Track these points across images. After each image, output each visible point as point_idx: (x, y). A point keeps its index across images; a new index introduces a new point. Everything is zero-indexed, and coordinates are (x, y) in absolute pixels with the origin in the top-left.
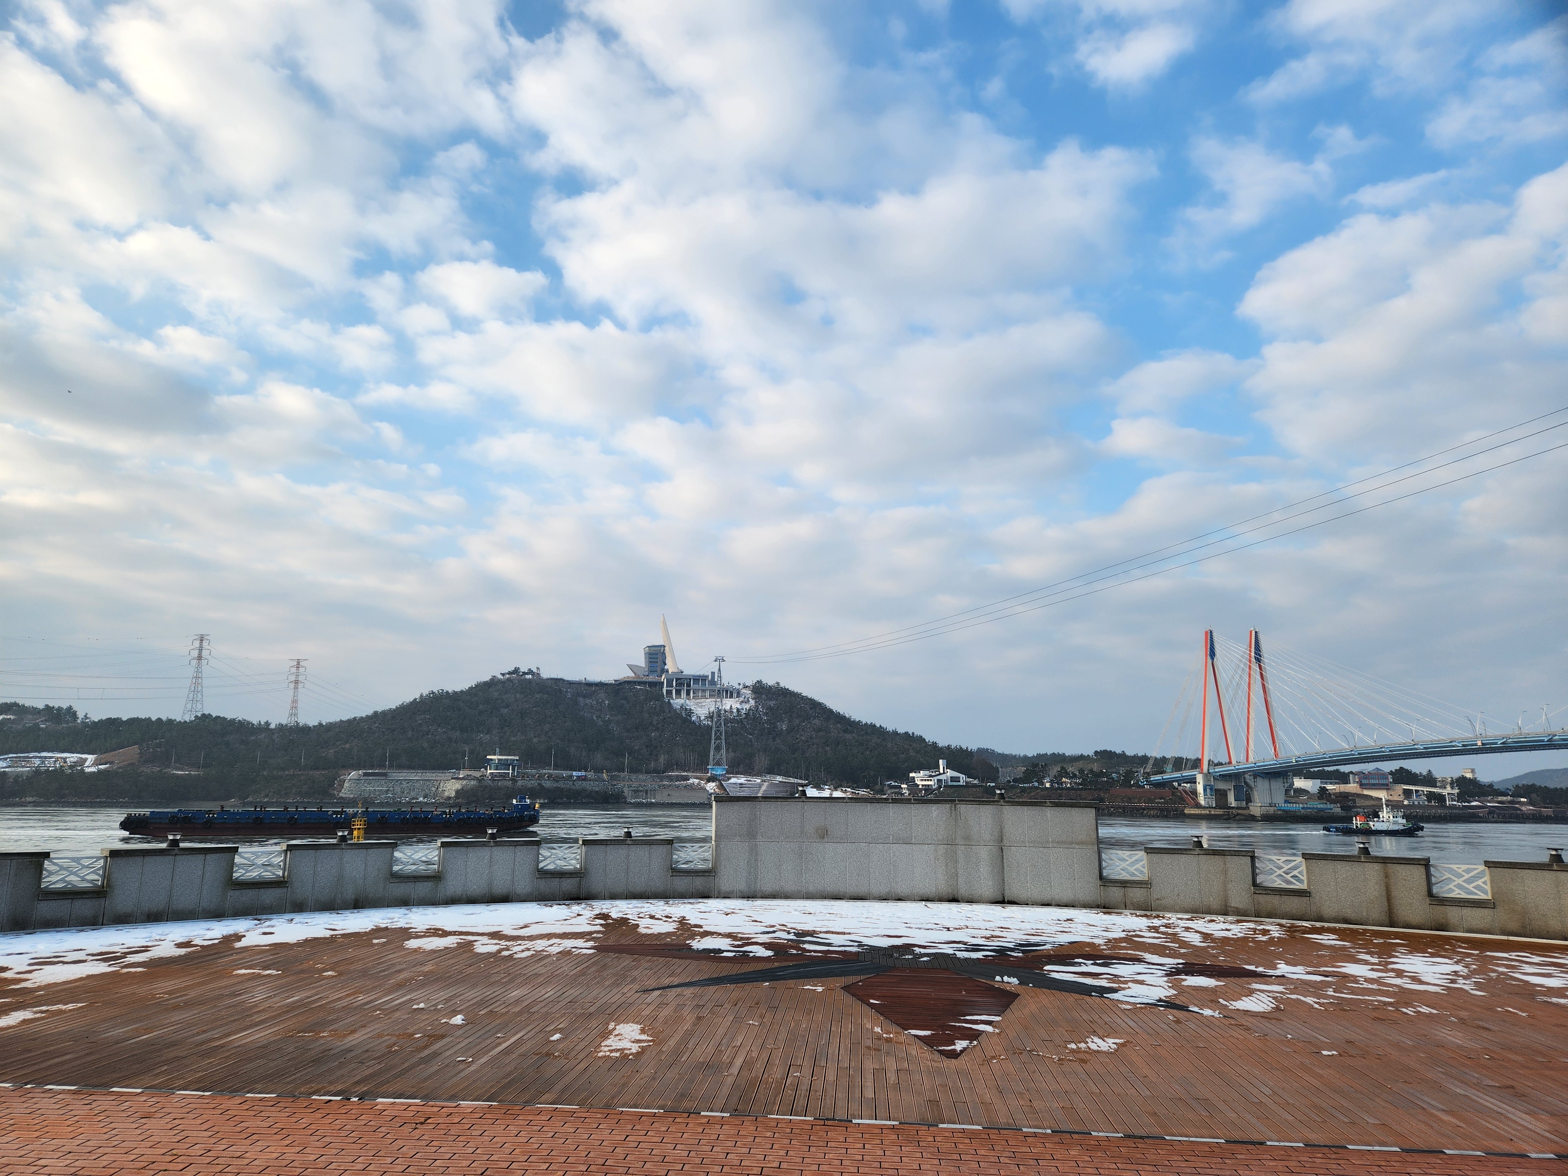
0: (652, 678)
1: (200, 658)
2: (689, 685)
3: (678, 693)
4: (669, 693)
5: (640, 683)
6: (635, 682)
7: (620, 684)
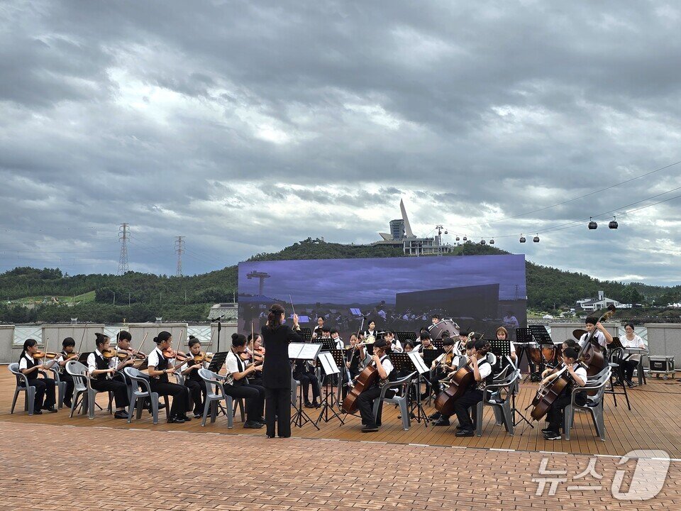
0: (397, 242)
1: (124, 237)
2: (420, 246)
3: (413, 250)
4: (407, 251)
5: (387, 245)
6: (384, 245)
7: (375, 246)
